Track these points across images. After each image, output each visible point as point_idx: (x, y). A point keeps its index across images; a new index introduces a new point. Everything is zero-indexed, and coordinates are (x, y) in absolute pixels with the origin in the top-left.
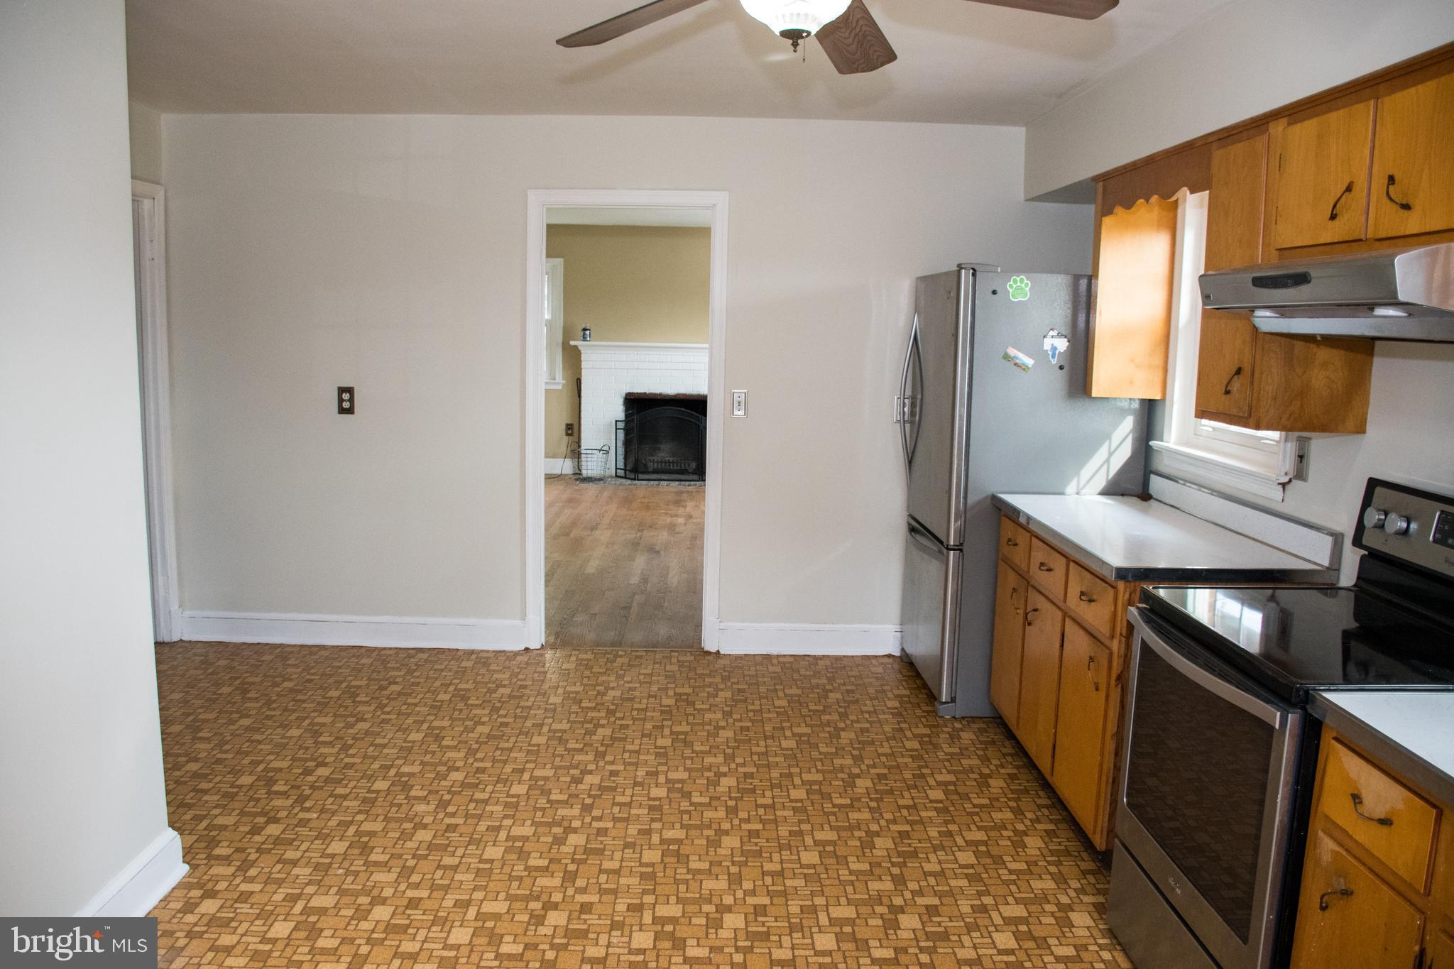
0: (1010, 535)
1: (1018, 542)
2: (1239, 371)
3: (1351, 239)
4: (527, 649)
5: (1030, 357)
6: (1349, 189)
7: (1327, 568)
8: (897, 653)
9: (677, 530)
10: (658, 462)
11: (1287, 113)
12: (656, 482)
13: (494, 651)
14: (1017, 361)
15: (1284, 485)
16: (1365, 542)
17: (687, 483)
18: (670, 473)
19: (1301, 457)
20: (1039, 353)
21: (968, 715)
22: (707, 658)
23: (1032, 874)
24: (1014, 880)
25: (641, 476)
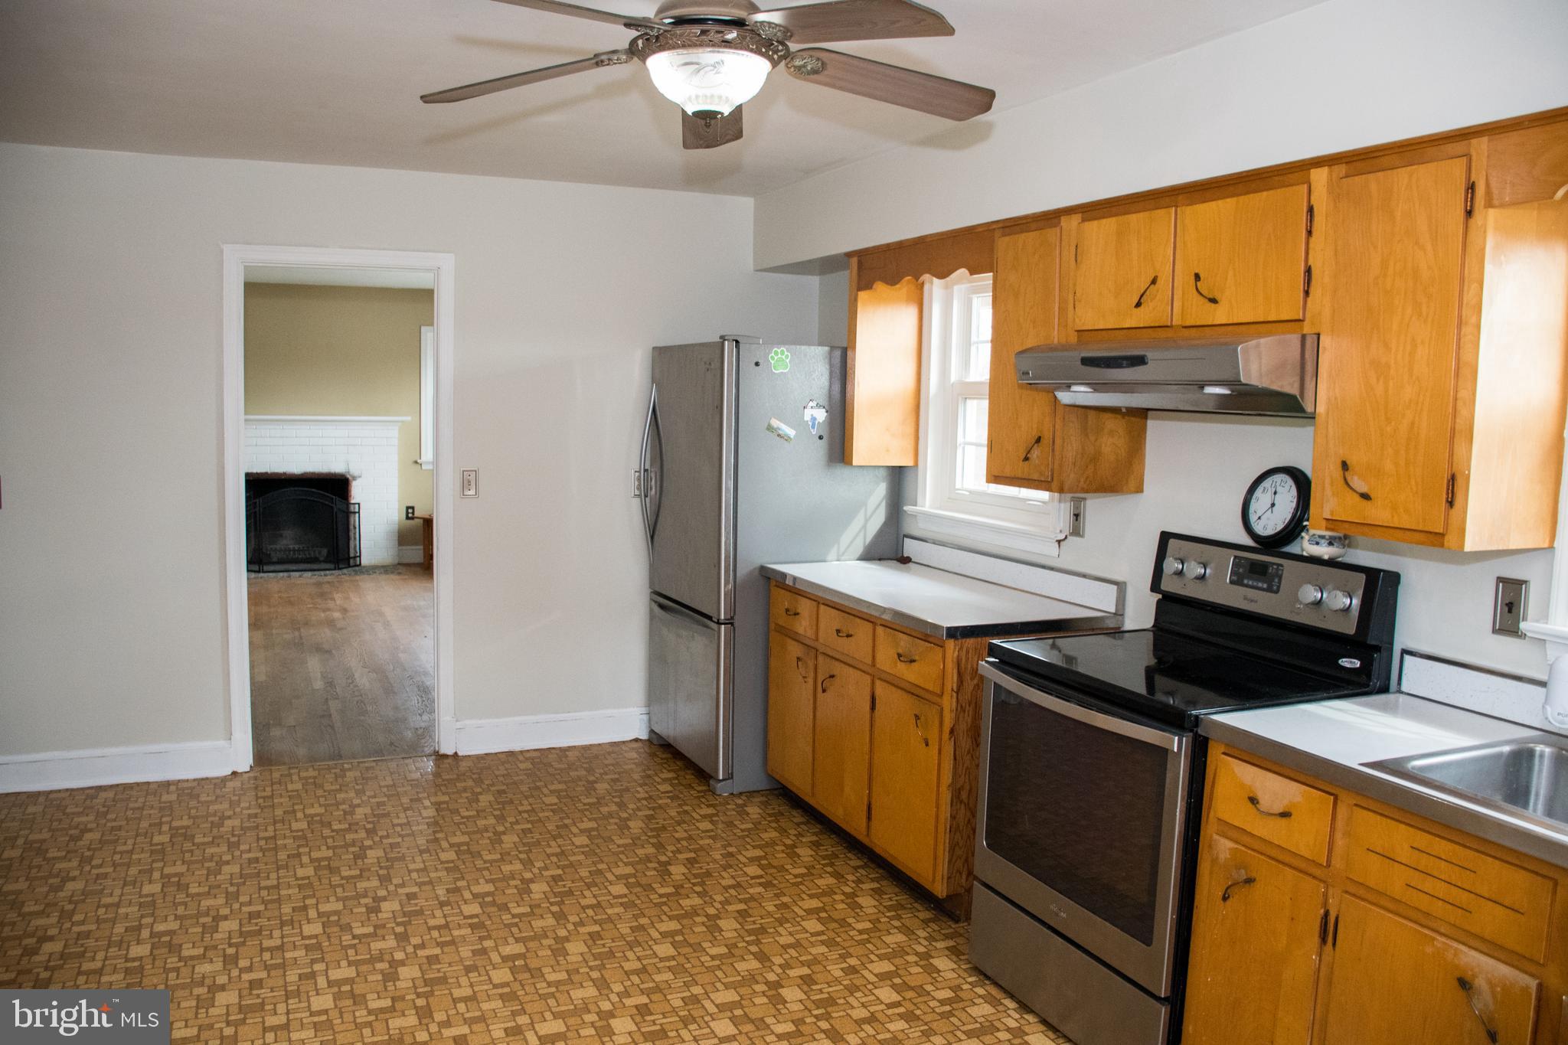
0: (786, 605)
1: (799, 611)
2: (1038, 440)
3: (1157, 325)
4: (234, 773)
5: (792, 428)
6: (1154, 282)
7: (1115, 614)
8: (644, 736)
9: (338, 626)
10: (280, 550)
11: (1083, 210)
12: (286, 574)
13: (194, 780)
14: (780, 432)
15: (1059, 542)
16: (1163, 587)
17: (322, 573)
18: (308, 562)
19: (1077, 516)
20: (799, 424)
21: (745, 790)
22: (446, 761)
23: (880, 931)
24: (867, 939)
25: (266, 568)
